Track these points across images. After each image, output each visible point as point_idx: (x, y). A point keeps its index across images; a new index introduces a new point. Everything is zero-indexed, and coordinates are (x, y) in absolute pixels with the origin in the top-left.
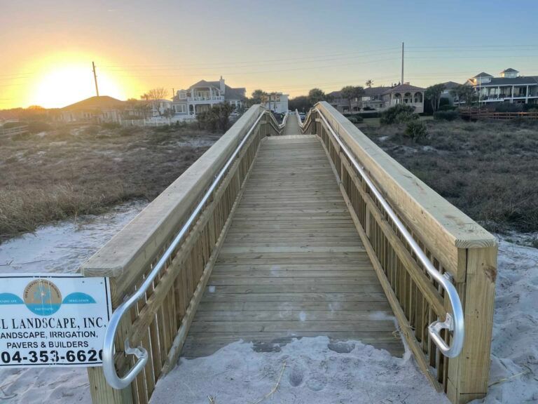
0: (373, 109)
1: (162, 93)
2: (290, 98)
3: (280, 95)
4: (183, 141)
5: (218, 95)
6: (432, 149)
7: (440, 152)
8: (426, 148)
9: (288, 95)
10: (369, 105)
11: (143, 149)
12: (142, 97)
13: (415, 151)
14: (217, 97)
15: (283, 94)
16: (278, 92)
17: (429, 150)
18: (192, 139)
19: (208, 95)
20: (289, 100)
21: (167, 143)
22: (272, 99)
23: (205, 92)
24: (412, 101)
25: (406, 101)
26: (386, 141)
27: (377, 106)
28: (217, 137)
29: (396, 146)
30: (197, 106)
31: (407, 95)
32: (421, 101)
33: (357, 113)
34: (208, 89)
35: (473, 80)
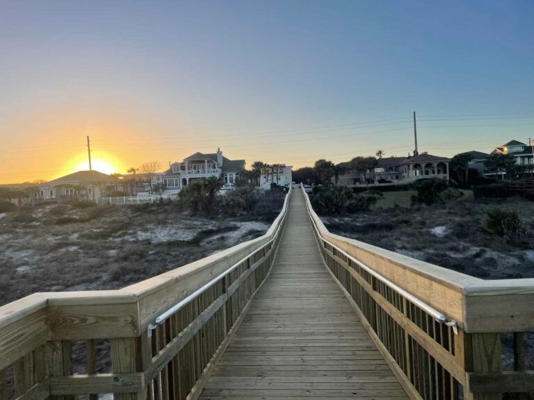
0: (390, 182)
1: (155, 166)
2: (294, 169)
3: (283, 167)
4: (146, 230)
5: (215, 168)
9: (292, 167)
10: (384, 177)
12: (129, 171)
14: (213, 170)
15: (287, 165)
18: (160, 227)
19: (203, 168)
20: (292, 171)
22: (275, 171)
23: (201, 165)
24: (434, 173)
25: (427, 173)
26: (446, 237)
27: (392, 178)
28: (195, 223)
29: (475, 250)
30: (190, 180)
31: (428, 165)
32: (445, 173)
33: (370, 185)
34: (203, 162)
35: (501, 149)
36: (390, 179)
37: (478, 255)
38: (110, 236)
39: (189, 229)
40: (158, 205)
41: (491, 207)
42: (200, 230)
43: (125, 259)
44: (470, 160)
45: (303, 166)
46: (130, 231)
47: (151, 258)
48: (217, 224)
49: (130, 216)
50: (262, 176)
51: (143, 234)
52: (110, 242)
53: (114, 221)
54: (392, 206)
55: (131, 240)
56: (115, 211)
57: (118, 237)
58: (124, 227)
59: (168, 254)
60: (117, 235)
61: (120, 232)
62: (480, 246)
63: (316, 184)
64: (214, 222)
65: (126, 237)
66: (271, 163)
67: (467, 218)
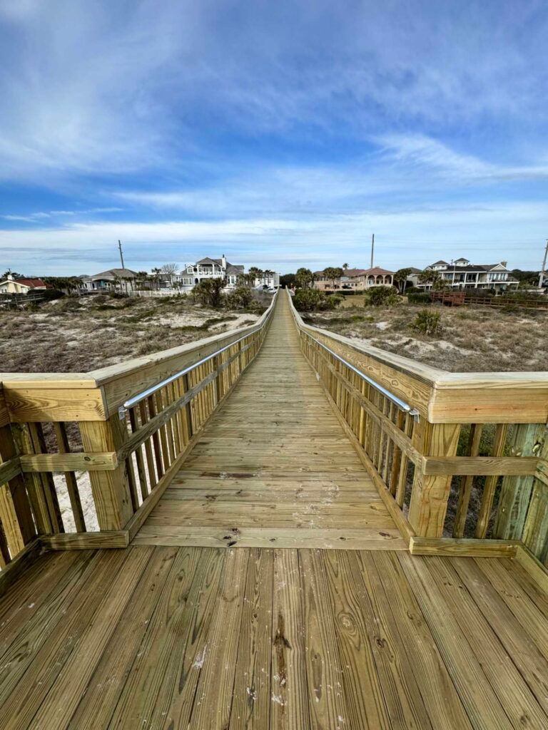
0: (350, 288)
1: (173, 268)
2: (282, 275)
3: (273, 272)
4: (167, 317)
5: (220, 271)
6: (451, 346)
8: (443, 344)
9: (280, 273)
10: (347, 284)
12: (153, 271)
13: (432, 347)
15: (276, 271)
18: (177, 315)
19: (211, 271)
20: (280, 276)
22: (267, 275)
23: (209, 268)
24: (382, 282)
25: (378, 282)
26: (387, 329)
27: (352, 285)
28: (205, 313)
29: (405, 339)
30: (201, 279)
31: (380, 277)
32: (390, 283)
33: (337, 290)
34: (211, 265)
35: (432, 267)
36: (350, 286)
37: (407, 343)
38: (140, 321)
39: (199, 317)
40: (177, 299)
41: (421, 309)
42: (208, 319)
43: (150, 338)
44: (409, 274)
45: (288, 273)
46: (155, 318)
47: (170, 338)
48: (221, 314)
49: (155, 306)
50: (257, 279)
51: (165, 320)
52: (140, 325)
53: (142, 310)
54: (351, 306)
55: (156, 324)
56: (143, 301)
57: (146, 321)
58: (150, 314)
59: (184, 336)
61: (147, 318)
62: (409, 337)
63: (297, 287)
64: (219, 313)
65: (152, 322)
66: (264, 269)
67: (403, 317)
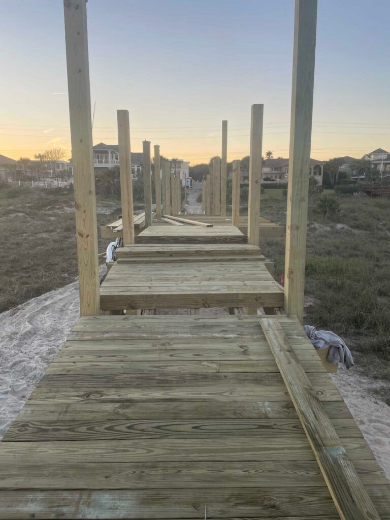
0: (273, 180)
2: (191, 165)
3: (180, 162)
5: (117, 159)
6: (346, 227)
7: (356, 231)
8: (339, 226)
9: (189, 163)
10: (269, 176)
11: (21, 214)
12: (36, 157)
13: (328, 229)
14: (115, 160)
15: (184, 161)
16: (180, 158)
17: (343, 228)
19: (106, 158)
20: (189, 167)
21: (53, 208)
22: (173, 166)
23: (103, 155)
27: (276, 177)
28: (110, 203)
32: (320, 174)
34: (107, 152)
35: (369, 156)
36: (274, 178)
38: (42, 209)
39: (106, 207)
42: (115, 208)
44: (341, 164)
46: (58, 207)
51: (69, 209)
60: (47, 209)
66: (170, 158)
